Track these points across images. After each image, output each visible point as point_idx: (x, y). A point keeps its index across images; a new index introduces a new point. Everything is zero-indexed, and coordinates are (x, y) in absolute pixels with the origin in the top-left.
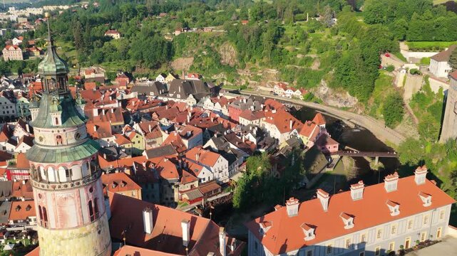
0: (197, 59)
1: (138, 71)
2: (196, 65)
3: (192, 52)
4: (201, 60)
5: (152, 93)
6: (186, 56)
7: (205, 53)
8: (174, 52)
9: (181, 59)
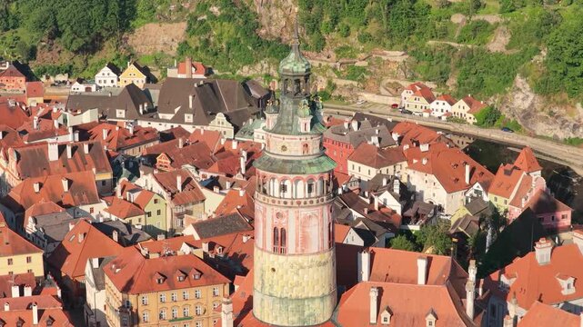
0: (196, 27)
1: (44, 58)
2: (195, 42)
3: (181, 9)
4: (207, 30)
5: (120, 113)
6: (168, 20)
7: (215, 10)
8: (134, 10)
9: (153, 28)
